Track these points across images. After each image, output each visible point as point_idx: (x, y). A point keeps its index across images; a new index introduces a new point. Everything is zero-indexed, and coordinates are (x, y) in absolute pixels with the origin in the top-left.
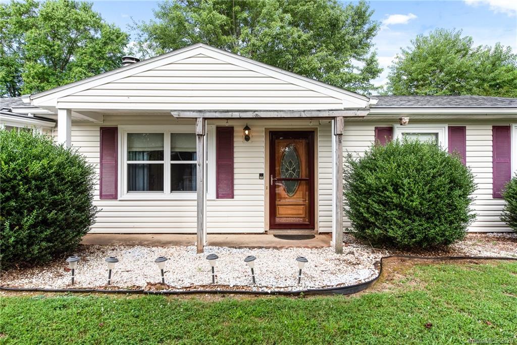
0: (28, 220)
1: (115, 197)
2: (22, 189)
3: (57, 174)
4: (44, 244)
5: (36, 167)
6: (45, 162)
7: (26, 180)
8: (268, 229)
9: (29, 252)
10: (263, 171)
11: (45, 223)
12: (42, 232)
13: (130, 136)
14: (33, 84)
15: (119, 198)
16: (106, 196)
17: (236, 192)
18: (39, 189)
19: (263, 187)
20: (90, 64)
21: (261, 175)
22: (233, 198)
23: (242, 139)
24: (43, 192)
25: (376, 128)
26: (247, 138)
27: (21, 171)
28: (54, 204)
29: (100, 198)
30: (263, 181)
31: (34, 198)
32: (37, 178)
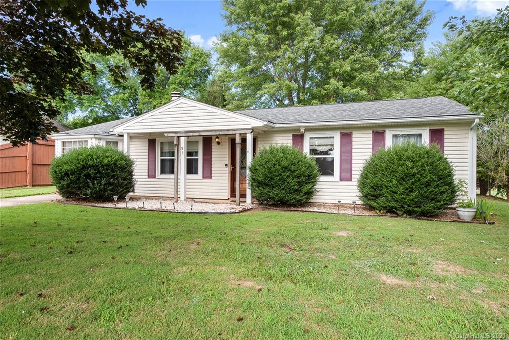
0: (103, 182)
1: (154, 177)
2: (101, 170)
3: (115, 164)
4: (109, 192)
5: (106, 161)
6: (110, 159)
7: (103, 166)
8: (229, 197)
9: (104, 195)
10: (227, 163)
11: (110, 184)
12: (109, 187)
13: (162, 143)
14: (144, 100)
15: (156, 177)
16: (151, 176)
17: (213, 175)
18: (107, 169)
19: (227, 172)
20: (181, 81)
21: (226, 165)
22: (211, 178)
23: (216, 144)
24: (109, 171)
25: (293, 135)
26: (218, 143)
27: (101, 163)
28: (113, 176)
29: (148, 177)
30: (227, 169)
31: (106, 173)
32: (107, 165)
